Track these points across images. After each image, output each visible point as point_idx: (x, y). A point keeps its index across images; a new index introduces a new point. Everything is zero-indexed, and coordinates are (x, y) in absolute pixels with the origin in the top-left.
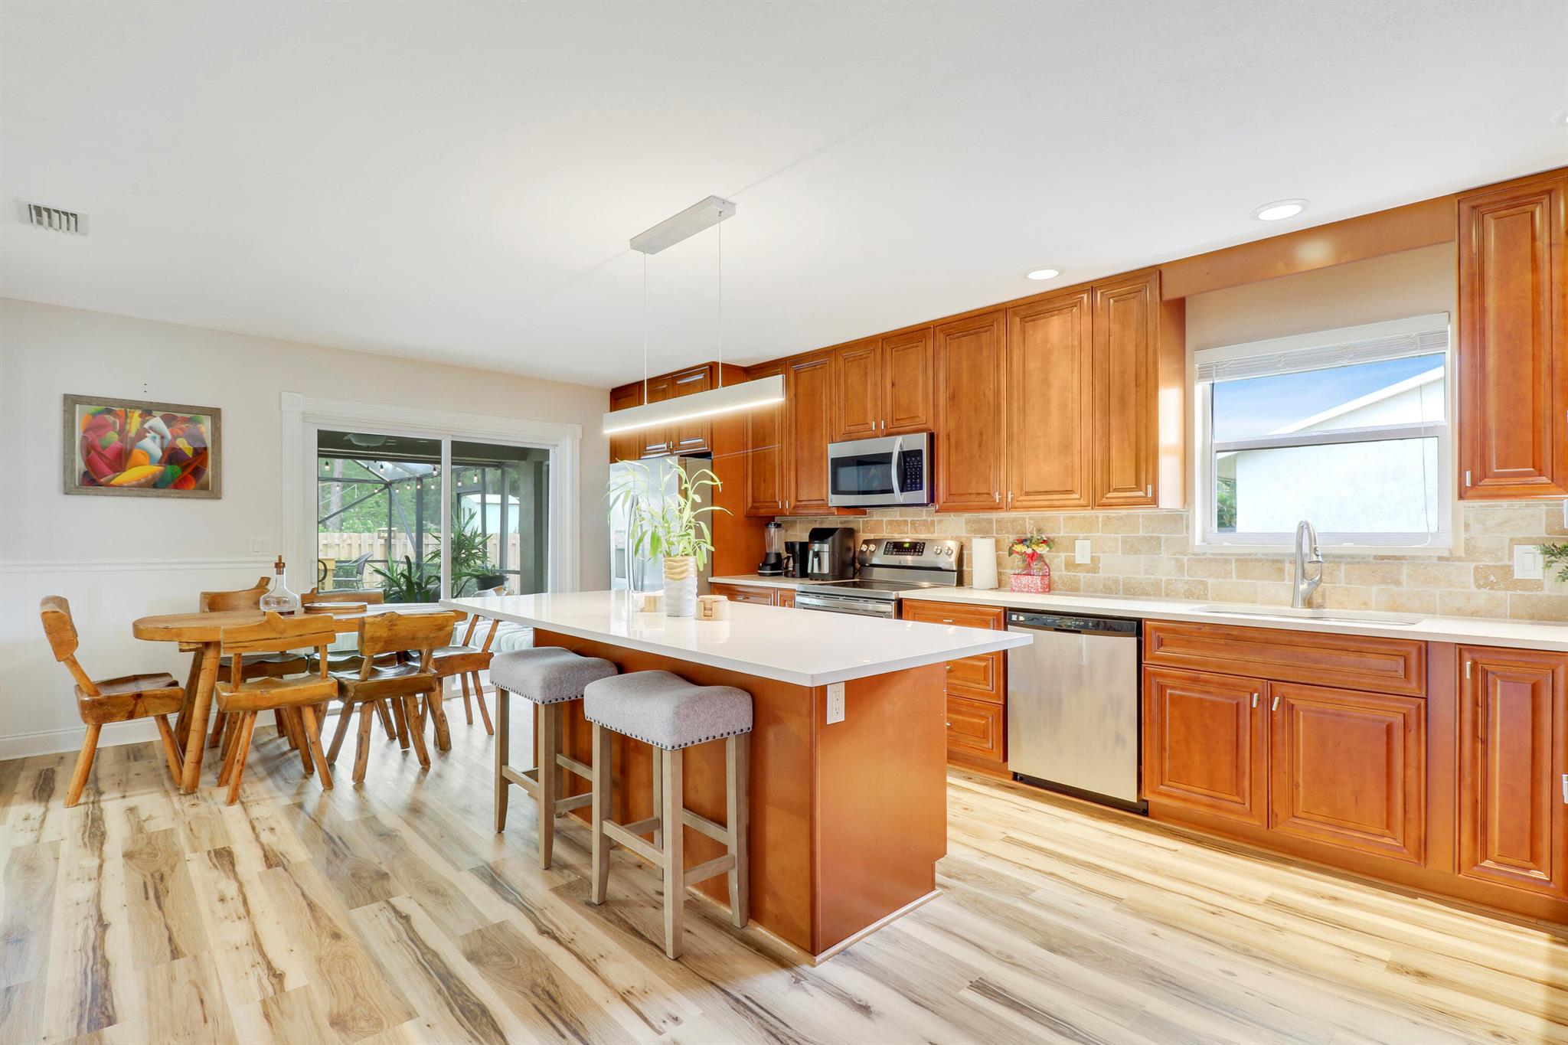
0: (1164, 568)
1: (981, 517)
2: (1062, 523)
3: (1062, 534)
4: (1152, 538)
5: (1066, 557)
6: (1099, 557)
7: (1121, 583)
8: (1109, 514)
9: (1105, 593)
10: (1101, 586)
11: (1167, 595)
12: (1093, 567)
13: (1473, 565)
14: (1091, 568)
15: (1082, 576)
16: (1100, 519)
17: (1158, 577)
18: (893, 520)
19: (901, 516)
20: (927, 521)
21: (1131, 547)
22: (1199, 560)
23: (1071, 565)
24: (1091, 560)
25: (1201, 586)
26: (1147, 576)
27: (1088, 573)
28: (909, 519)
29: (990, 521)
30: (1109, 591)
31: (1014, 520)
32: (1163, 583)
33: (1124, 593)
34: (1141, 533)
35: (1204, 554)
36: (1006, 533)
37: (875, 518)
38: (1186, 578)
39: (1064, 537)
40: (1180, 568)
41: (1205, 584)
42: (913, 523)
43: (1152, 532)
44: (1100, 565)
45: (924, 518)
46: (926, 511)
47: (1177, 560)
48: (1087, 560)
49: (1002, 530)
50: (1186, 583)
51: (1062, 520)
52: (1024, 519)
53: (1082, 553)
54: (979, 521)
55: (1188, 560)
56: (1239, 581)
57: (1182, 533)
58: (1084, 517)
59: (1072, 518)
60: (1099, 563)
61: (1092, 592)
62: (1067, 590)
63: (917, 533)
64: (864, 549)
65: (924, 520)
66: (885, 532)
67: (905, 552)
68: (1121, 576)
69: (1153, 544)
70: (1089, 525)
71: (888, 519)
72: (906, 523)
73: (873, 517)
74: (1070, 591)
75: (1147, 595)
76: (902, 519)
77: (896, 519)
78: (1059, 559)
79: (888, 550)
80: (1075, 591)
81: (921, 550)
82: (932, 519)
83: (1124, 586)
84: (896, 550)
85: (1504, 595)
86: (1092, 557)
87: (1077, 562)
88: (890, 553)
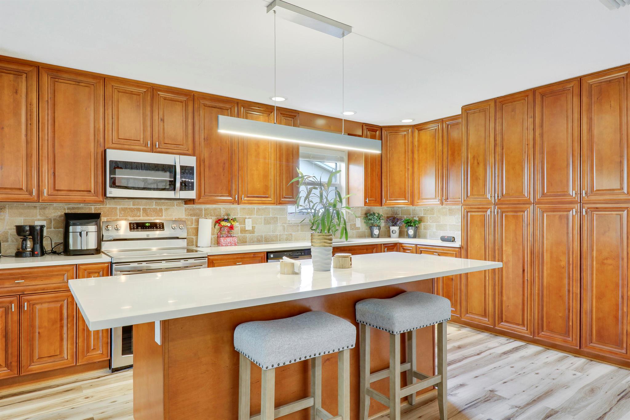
0: (279, 230)
1: (194, 207)
2: (239, 211)
3: (239, 216)
4: (274, 217)
5: (241, 227)
6: (255, 227)
7: (263, 237)
8: (259, 207)
9: (257, 242)
10: (256, 240)
11: (280, 241)
12: (252, 232)
13: (350, 224)
15: (248, 235)
16: (255, 209)
17: (277, 233)
18: (127, 208)
19: (134, 205)
20: (156, 209)
21: (267, 222)
22: (290, 226)
23: (243, 231)
24: (252, 228)
25: (291, 236)
26: (273, 233)
27: (250, 234)
28: (141, 207)
29: (201, 210)
30: (259, 241)
31: (215, 209)
32: (278, 236)
33: (265, 242)
34: (271, 216)
35: (292, 223)
36: (210, 216)
37: (108, 206)
38: (286, 233)
39: (240, 218)
40: (284, 229)
41: (291, 235)
42: (144, 210)
43: (275, 215)
45: (154, 207)
46: (156, 202)
47: (283, 226)
48: (250, 228)
49: (208, 214)
50: (286, 235)
51: (239, 209)
52: (220, 208)
53: (249, 225)
54: (194, 209)
55: (287, 226)
56: (302, 233)
57: (285, 215)
58: (249, 208)
59: (244, 209)
60: (255, 229)
61: (252, 242)
62: (241, 243)
63: (148, 215)
64: (110, 229)
65: (154, 208)
66: (118, 216)
67: (149, 228)
68: (263, 234)
69: (275, 220)
70: (251, 212)
71: (121, 206)
72: (139, 210)
73: (106, 205)
74: (243, 243)
75: (273, 241)
76: (135, 207)
77: (129, 207)
78: (238, 228)
79: (132, 228)
80: (245, 243)
81: (161, 227)
82: (160, 207)
83: (265, 238)
84: (140, 228)
85: (354, 231)
86: (252, 226)
87: (246, 229)
88: (136, 230)
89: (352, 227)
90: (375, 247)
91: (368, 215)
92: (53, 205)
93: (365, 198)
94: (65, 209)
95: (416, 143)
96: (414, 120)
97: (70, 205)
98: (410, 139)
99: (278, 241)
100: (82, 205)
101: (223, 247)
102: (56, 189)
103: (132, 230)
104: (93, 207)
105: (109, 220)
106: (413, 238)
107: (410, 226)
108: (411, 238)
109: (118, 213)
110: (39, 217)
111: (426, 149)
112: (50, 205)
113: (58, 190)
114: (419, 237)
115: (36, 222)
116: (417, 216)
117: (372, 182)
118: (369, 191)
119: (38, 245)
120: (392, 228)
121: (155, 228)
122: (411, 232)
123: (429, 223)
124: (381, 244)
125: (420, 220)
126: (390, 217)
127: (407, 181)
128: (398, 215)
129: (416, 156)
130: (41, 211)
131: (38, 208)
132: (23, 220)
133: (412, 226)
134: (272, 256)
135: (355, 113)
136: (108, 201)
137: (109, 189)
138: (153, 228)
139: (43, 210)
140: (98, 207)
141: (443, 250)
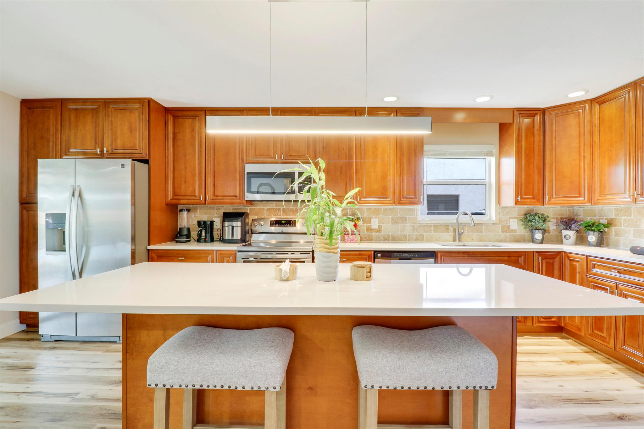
0: (408, 229)
2: (365, 211)
4: (403, 217)
5: (367, 226)
6: (381, 226)
7: (391, 236)
8: (386, 208)
9: (385, 241)
10: (382, 238)
11: (409, 240)
12: (379, 230)
13: (500, 226)
14: (378, 230)
15: (374, 234)
16: (382, 209)
17: (405, 233)
18: (271, 208)
19: (276, 206)
20: (293, 209)
21: (395, 221)
22: (421, 226)
23: (369, 229)
24: (378, 227)
25: (422, 236)
26: (401, 233)
27: (376, 232)
30: (386, 240)
32: (407, 236)
33: (392, 240)
34: (399, 215)
35: (423, 223)
38: (416, 233)
39: (366, 217)
40: (414, 229)
41: (422, 235)
42: (284, 210)
43: (403, 215)
44: (382, 229)
45: (291, 207)
47: (413, 226)
48: (377, 227)
50: (416, 235)
53: (375, 224)
55: (417, 226)
56: (435, 233)
57: (415, 215)
58: (375, 208)
59: (370, 209)
60: (381, 228)
61: (379, 240)
62: (367, 241)
63: (286, 215)
64: (256, 225)
65: (291, 209)
66: (265, 215)
67: (284, 225)
68: (390, 234)
69: (404, 220)
70: (377, 212)
71: (267, 207)
72: (279, 210)
73: (257, 206)
74: (369, 241)
75: (401, 240)
76: (277, 208)
77: (273, 208)
78: (364, 227)
79: (272, 224)
80: (371, 241)
81: (294, 224)
82: (296, 208)
83: (392, 237)
84: (277, 224)
85: (508, 234)
86: (379, 225)
87: (372, 228)
88: (274, 226)
89: (504, 230)
90: (522, 255)
91: (528, 215)
92: (224, 206)
93: (517, 196)
94: (231, 210)
95: (596, 122)
96: (587, 92)
97: (234, 206)
98: (588, 118)
99: (406, 241)
100: (241, 207)
101: (346, 244)
102: (215, 195)
103: (272, 226)
104: (248, 208)
105: (259, 218)
106: (595, 246)
107: (592, 230)
108: (593, 245)
109: (265, 213)
110: (216, 215)
111: (610, 127)
112: (222, 206)
113: (217, 196)
114: (608, 246)
115: (214, 219)
116: (605, 218)
117: (528, 175)
118: (523, 187)
119: (209, 234)
120: (565, 232)
121: (289, 224)
122: (592, 238)
123: (623, 227)
124: (533, 252)
125: (609, 224)
126: (563, 218)
127: (582, 172)
128: (579, 216)
129: (596, 139)
130: (217, 211)
131: (215, 209)
132: (207, 217)
133: (594, 231)
134: (379, 255)
135: (492, 97)
136: (258, 204)
137: (246, 194)
138: (288, 225)
139: (218, 210)
140: (251, 208)
141: (626, 266)
